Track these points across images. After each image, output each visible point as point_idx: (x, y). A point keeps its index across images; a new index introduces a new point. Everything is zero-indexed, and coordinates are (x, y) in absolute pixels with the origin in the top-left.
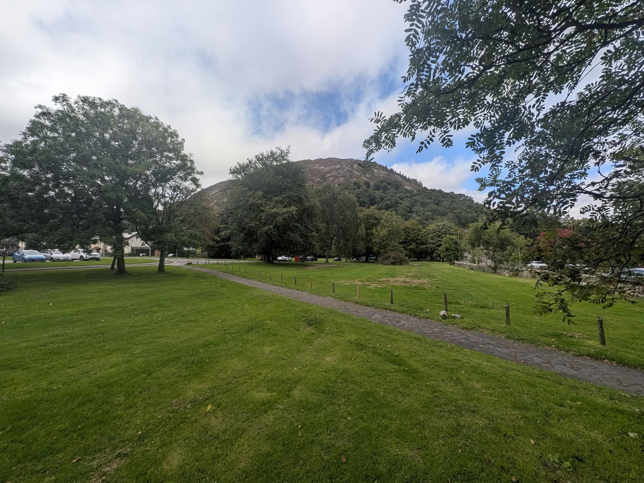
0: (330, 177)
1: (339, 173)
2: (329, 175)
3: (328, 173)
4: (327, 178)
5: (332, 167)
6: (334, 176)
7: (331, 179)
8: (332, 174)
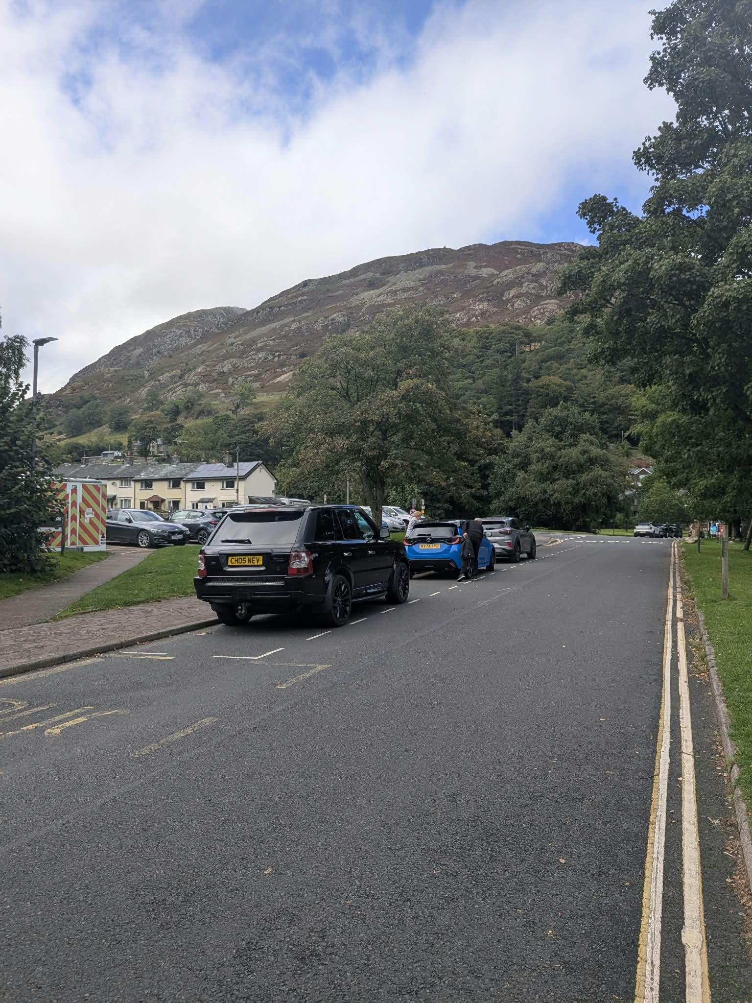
0: (516, 297)
1: (541, 285)
2: (513, 292)
3: (510, 285)
4: (508, 300)
5: (522, 269)
6: (528, 295)
7: (519, 304)
8: (524, 290)
